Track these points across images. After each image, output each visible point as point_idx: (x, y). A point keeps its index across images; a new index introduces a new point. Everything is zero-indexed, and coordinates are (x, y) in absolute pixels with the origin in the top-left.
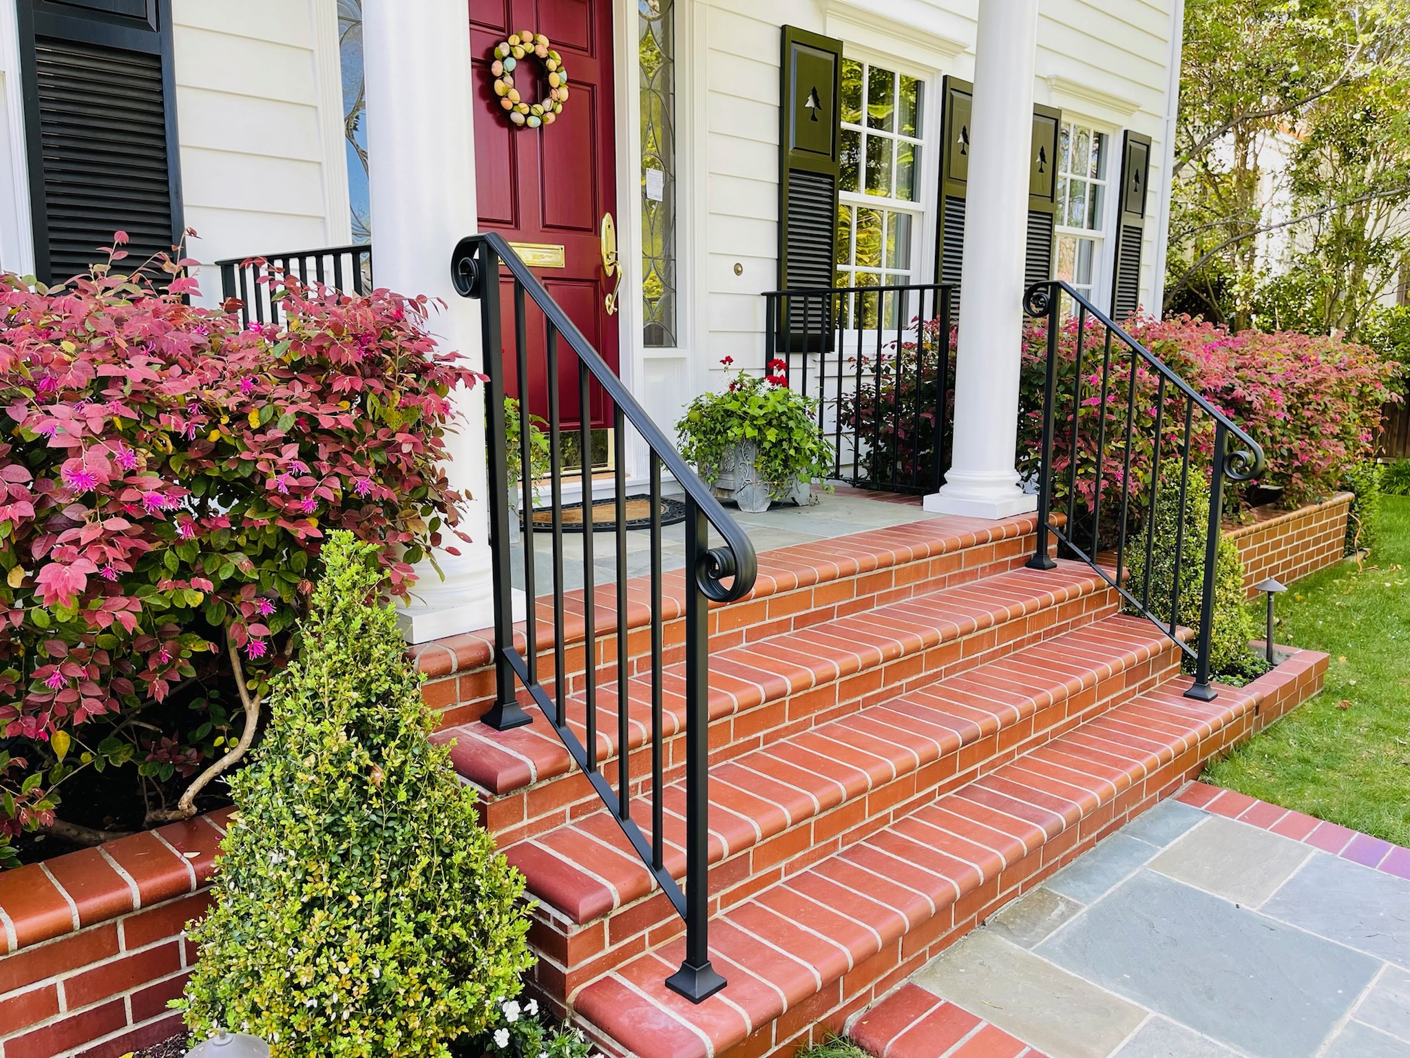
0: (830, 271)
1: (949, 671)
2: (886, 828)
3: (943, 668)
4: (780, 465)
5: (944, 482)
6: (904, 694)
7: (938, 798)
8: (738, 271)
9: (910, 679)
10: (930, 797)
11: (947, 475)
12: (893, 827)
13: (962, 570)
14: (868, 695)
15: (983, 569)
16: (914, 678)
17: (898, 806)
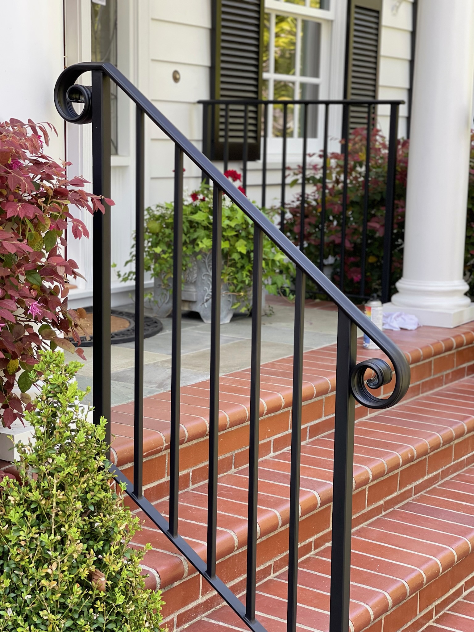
0: (256, 79)
1: (445, 474)
2: (431, 623)
3: (440, 470)
4: (247, 276)
5: (396, 291)
6: (413, 497)
7: (465, 593)
8: (176, 78)
9: (418, 483)
10: (458, 593)
11: (399, 285)
12: (436, 621)
13: (432, 377)
14: (388, 498)
15: (447, 375)
16: (420, 481)
17: (438, 602)
